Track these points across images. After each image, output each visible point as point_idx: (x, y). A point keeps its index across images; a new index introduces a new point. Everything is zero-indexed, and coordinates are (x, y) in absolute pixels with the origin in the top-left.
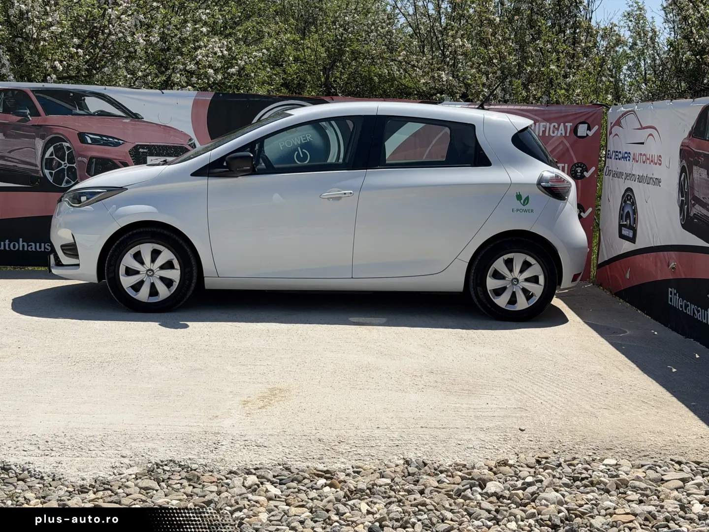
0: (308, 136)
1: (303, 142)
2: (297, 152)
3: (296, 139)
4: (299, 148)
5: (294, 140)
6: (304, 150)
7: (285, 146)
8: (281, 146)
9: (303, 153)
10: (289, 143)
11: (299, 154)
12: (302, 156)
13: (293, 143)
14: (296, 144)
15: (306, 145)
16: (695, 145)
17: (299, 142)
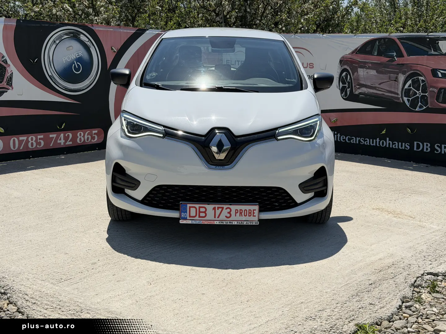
0: (80, 53)
1: (77, 57)
3: (73, 55)
4: (75, 61)
5: (71, 55)
6: (78, 63)
7: (66, 59)
8: (64, 60)
9: (78, 65)
10: (69, 58)
11: (75, 65)
12: (77, 67)
13: (72, 58)
14: (73, 59)
15: (79, 60)
16: (359, 58)
17: (75, 58)
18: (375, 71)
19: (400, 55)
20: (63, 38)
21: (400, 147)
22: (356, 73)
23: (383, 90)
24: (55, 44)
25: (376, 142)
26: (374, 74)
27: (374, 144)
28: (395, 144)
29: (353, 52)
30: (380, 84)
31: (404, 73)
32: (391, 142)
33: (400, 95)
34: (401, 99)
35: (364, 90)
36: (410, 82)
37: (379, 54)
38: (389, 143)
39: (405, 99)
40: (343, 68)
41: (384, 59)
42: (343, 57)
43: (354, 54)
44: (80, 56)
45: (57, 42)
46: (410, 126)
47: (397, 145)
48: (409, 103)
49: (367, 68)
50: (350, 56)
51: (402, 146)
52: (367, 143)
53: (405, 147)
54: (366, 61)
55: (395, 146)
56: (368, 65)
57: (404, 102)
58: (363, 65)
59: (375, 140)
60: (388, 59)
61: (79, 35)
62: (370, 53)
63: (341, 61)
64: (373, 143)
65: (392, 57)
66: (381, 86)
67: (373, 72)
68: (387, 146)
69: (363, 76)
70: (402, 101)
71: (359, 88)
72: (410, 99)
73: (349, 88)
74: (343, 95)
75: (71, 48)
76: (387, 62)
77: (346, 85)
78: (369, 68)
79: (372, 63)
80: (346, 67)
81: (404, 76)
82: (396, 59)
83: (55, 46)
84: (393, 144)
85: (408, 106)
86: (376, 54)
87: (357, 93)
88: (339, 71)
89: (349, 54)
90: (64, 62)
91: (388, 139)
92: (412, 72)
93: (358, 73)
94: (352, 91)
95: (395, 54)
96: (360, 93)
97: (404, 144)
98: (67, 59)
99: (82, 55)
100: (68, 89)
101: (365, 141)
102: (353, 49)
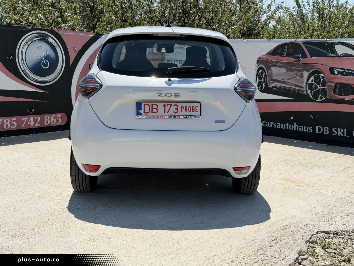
0: (48, 52)
1: (45, 55)
2: (43, 61)
3: (42, 54)
4: (44, 59)
5: (41, 54)
6: (46, 60)
8: (34, 58)
9: (46, 61)
11: (43, 62)
12: (45, 64)
13: (41, 56)
15: (47, 57)
16: (272, 58)
17: (44, 56)
18: (285, 69)
19: (305, 56)
20: (34, 40)
21: (305, 131)
22: (270, 70)
23: (291, 84)
24: (27, 44)
25: (286, 126)
26: (284, 71)
27: (285, 128)
28: (301, 127)
29: (267, 54)
30: (289, 80)
31: (308, 71)
32: (298, 126)
33: (305, 88)
34: (305, 91)
35: (276, 84)
36: (312, 78)
37: (288, 56)
38: (296, 127)
39: (309, 91)
40: (260, 66)
41: (292, 60)
42: (259, 58)
43: (269, 55)
44: (48, 54)
45: (29, 43)
46: (313, 113)
47: (302, 129)
48: (312, 94)
49: (279, 67)
50: (265, 57)
51: (306, 130)
52: (279, 126)
53: (309, 130)
54: (278, 61)
55: (301, 129)
56: (279, 64)
57: (308, 94)
58: (275, 64)
59: (285, 125)
60: (295, 59)
61: (47, 37)
62: (281, 55)
63: (258, 61)
64: (283, 127)
65: (298, 58)
66: (290, 81)
67: (283, 70)
68: (295, 129)
69: (275, 73)
70: (306, 93)
71: (272, 83)
72: (313, 91)
73: (264, 82)
74: (259, 88)
75: (40, 48)
76: (294, 62)
77: (262, 80)
78: (280, 67)
79: (282, 63)
80: (262, 65)
81: (308, 73)
82: (302, 60)
83: (28, 46)
84: (299, 128)
85: (311, 97)
86: (285, 55)
87: (271, 86)
88: (257, 69)
89: (265, 55)
90: (35, 59)
91: (295, 123)
92: (314, 70)
93: (271, 70)
94: (266, 84)
95: (300, 55)
96: (273, 87)
97: (308, 127)
98: (37, 57)
99: (50, 54)
100: (38, 81)
101: (277, 125)
102: (268, 51)
